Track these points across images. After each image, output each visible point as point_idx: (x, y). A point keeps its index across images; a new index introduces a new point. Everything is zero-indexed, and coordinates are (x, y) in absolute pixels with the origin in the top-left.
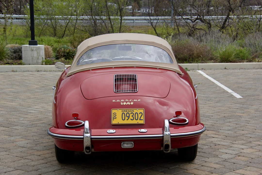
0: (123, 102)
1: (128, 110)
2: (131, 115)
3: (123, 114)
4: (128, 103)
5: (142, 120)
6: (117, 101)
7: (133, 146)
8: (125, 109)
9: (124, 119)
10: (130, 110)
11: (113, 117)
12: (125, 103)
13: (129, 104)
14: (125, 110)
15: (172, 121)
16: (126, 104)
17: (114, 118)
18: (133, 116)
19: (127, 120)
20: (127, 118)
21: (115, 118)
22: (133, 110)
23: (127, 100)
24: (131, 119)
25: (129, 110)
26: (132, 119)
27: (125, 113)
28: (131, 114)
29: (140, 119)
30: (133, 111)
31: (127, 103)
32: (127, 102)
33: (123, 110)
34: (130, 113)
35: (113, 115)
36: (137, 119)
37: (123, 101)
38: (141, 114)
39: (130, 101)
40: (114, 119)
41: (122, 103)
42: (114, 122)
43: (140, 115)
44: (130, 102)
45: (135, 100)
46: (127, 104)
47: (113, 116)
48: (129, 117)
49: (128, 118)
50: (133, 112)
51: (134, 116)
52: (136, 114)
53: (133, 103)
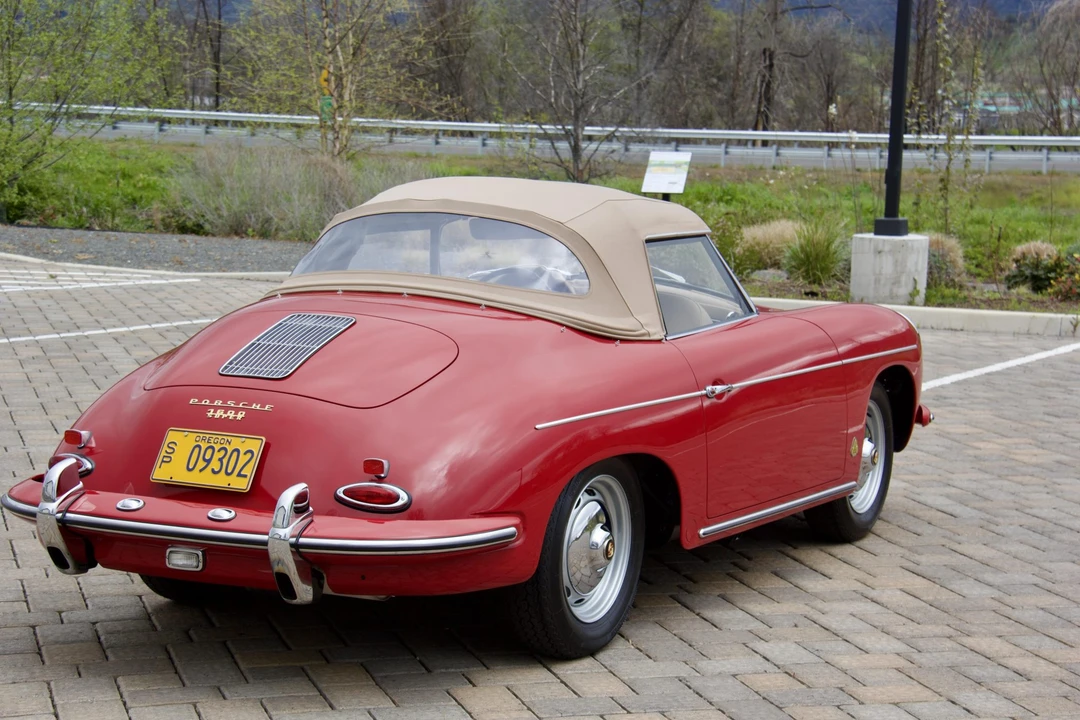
0: (216, 409)
1: (214, 437)
2: (218, 455)
3: (197, 450)
4: (230, 412)
5: (245, 476)
6: (203, 403)
7: (201, 565)
8: (208, 434)
9: (191, 467)
10: (220, 437)
11: (164, 457)
12: (219, 413)
13: (232, 416)
14: (208, 436)
15: (345, 492)
16: (221, 416)
18: (221, 460)
19: (201, 471)
20: (201, 464)
21: (168, 459)
22: (229, 439)
23: (231, 403)
24: (213, 470)
25: (217, 439)
26: (216, 470)
27: (204, 446)
28: (219, 450)
29: (239, 475)
30: (230, 443)
31: (225, 413)
32: (227, 410)
33: (202, 435)
34: (217, 447)
35: (166, 445)
36: (229, 471)
37: (219, 404)
38: (249, 455)
39: (241, 406)
40: (163, 461)
41: (212, 410)
42: (161, 473)
43: (243, 459)
44: (238, 411)
45: (254, 406)
46: (224, 416)
47: (163, 453)
48: (208, 462)
49: (205, 464)
50: (227, 446)
51: (225, 461)
52: (235, 454)
53: (244, 413)
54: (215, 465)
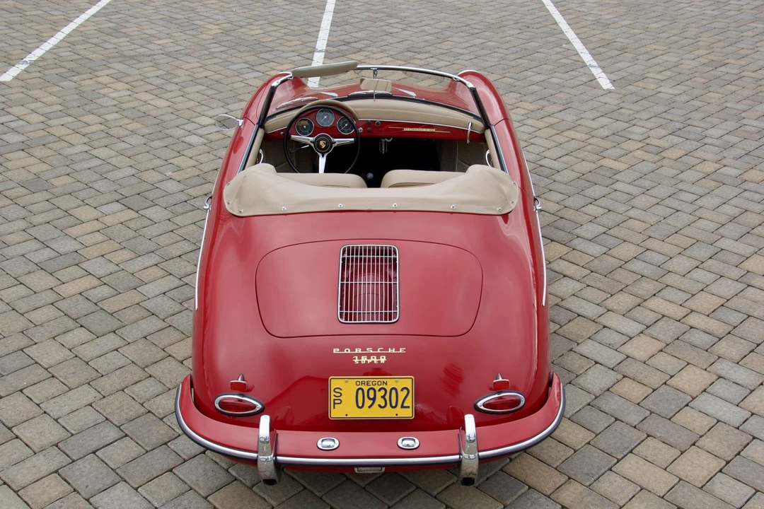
0: (360, 356)
1: (371, 380)
2: (379, 395)
3: (360, 392)
4: (372, 357)
5: (408, 407)
6: (345, 352)
9: (360, 405)
10: (377, 380)
11: (334, 400)
12: (364, 359)
13: (376, 361)
14: (366, 380)
15: (484, 405)
16: (366, 362)
17: (336, 402)
18: (383, 397)
19: (370, 407)
20: (368, 402)
21: (339, 402)
22: (385, 380)
23: (370, 350)
24: (379, 406)
25: (375, 381)
26: (383, 405)
27: (366, 388)
28: (379, 390)
29: (403, 406)
30: (386, 384)
31: (369, 358)
32: (369, 356)
33: (360, 380)
34: (377, 388)
35: (333, 393)
36: (394, 405)
37: (360, 352)
38: (405, 391)
39: (379, 351)
40: (335, 404)
41: (357, 357)
42: (336, 413)
43: (402, 395)
44: (378, 356)
45: (390, 351)
46: (369, 361)
47: (333, 398)
48: (374, 399)
49: (372, 401)
50: (385, 386)
51: (387, 397)
52: (394, 392)
53: (385, 357)
54: (380, 401)
